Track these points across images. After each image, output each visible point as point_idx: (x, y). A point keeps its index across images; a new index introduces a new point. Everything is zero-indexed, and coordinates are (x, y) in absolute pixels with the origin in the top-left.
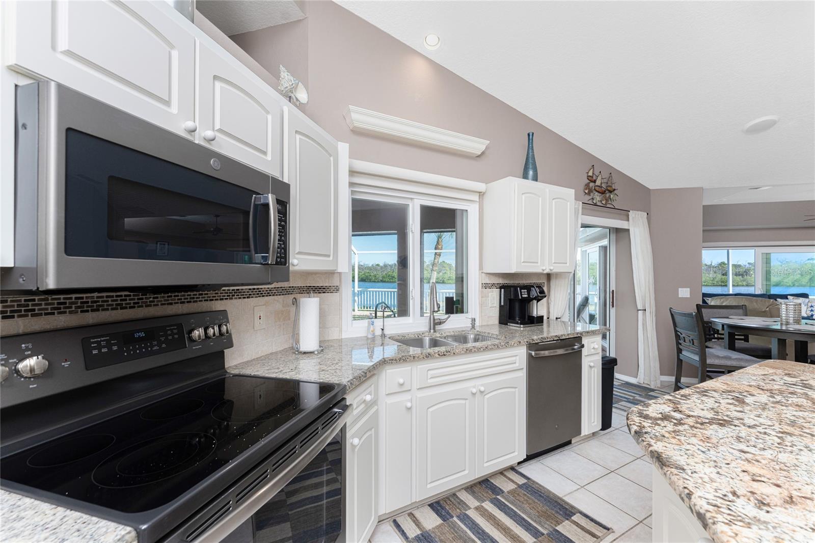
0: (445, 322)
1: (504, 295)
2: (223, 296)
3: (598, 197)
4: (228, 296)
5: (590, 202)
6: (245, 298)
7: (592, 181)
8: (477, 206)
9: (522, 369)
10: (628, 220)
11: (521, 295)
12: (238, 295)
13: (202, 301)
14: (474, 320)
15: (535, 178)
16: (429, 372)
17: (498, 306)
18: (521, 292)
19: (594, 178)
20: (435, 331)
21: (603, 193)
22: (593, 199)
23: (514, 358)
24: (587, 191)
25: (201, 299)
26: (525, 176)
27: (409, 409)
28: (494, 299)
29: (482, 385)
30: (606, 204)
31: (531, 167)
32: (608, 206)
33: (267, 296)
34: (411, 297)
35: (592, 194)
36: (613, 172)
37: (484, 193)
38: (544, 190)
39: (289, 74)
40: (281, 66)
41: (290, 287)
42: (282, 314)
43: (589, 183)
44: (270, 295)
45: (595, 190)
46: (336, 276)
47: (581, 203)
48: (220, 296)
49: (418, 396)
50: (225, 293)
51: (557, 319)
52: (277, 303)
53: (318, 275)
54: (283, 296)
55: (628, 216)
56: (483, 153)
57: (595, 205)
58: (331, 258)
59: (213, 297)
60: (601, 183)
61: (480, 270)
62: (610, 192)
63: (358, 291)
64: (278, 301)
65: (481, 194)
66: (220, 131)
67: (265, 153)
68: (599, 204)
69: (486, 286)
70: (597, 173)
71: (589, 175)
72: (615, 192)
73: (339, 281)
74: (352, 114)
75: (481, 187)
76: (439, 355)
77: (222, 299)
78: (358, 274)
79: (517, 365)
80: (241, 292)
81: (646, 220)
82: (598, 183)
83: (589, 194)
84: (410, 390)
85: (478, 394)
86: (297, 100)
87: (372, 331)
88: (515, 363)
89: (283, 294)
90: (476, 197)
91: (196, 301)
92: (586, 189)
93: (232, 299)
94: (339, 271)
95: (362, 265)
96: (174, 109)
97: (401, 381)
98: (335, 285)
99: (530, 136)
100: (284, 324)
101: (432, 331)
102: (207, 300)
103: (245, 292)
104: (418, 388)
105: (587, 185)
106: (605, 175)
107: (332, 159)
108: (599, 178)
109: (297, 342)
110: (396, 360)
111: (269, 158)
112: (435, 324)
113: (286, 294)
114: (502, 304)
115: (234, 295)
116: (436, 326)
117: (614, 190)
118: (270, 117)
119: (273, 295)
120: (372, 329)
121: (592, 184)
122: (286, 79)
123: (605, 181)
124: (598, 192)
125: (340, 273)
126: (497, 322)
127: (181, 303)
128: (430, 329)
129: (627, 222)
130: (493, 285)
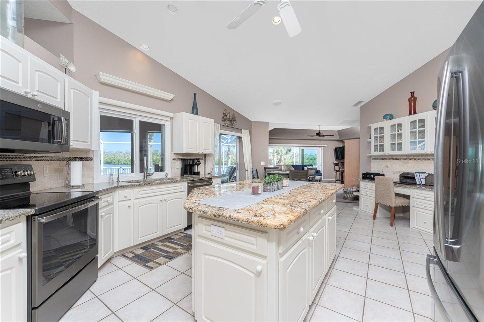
0: (152, 175)
1: (183, 163)
2: (27, 159)
3: (228, 123)
4: (29, 159)
5: (225, 125)
6: (38, 160)
7: (225, 116)
8: (169, 123)
9: (185, 191)
10: (241, 133)
11: (189, 163)
12: (35, 159)
13: (17, 160)
14: (167, 174)
15: (197, 114)
16: (140, 192)
17: (180, 168)
18: (189, 162)
19: (226, 115)
20: (147, 179)
21: (231, 121)
22: (226, 123)
23: (181, 187)
24: (223, 120)
25: (16, 159)
26: (193, 113)
27: (129, 207)
28: (178, 165)
29: (166, 197)
30: (232, 126)
31: (195, 108)
32: (233, 127)
33: (50, 160)
34: (134, 164)
35: (225, 121)
36: (235, 113)
37: (173, 118)
38: (199, 119)
39: (65, 58)
40: (60, 54)
41: (63, 157)
42: (59, 170)
43: (224, 116)
44: (52, 160)
45: (227, 119)
46: (91, 152)
47: (220, 125)
48: (26, 159)
49: (134, 202)
50: (28, 157)
51: (208, 174)
52: (56, 164)
53: (79, 152)
54: (59, 161)
55: (241, 131)
56: (172, 100)
57: (227, 126)
58: (89, 143)
59: (22, 159)
60: (230, 117)
61: (171, 152)
62: (234, 121)
63: (104, 169)
64: (56, 163)
65: (172, 118)
66: (38, 91)
67: (57, 98)
68: (229, 126)
69: (174, 159)
70: (228, 112)
71: (224, 113)
72: (236, 121)
73: (92, 155)
74: (100, 75)
75: (171, 115)
76: (144, 185)
77: (27, 160)
78: (104, 159)
79: (182, 189)
80: (36, 158)
81: (249, 134)
82: (228, 117)
83: (224, 121)
84: (130, 200)
85: (163, 201)
86: (70, 70)
87: (112, 179)
88: (181, 189)
89: (59, 160)
90: (169, 119)
91: (14, 160)
92: (223, 119)
93: (32, 160)
94: (93, 149)
95: (107, 152)
96: (20, 85)
97: (126, 195)
98: (90, 157)
99: (195, 94)
100: (60, 175)
101: (145, 179)
102: (19, 160)
103: (38, 158)
104: (134, 198)
105: (223, 117)
106: (232, 113)
107: (89, 99)
108: (229, 115)
109: (69, 181)
110: (123, 186)
111: (59, 100)
112: (147, 176)
113: (61, 160)
114: (182, 167)
115: (33, 159)
116: (148, 177)
117: (235, 120)
118: (59, 83)
119: (54, 160)
120: (112, 178)
121: (225, 117)
122: (64, 60)
123: (231, 116)
124: (229, 121)
125: (93, 151)
126: (180, 175)
127: (7, 160)
128: (144, 178)
129: (241, 134)
130: (178, 159)
